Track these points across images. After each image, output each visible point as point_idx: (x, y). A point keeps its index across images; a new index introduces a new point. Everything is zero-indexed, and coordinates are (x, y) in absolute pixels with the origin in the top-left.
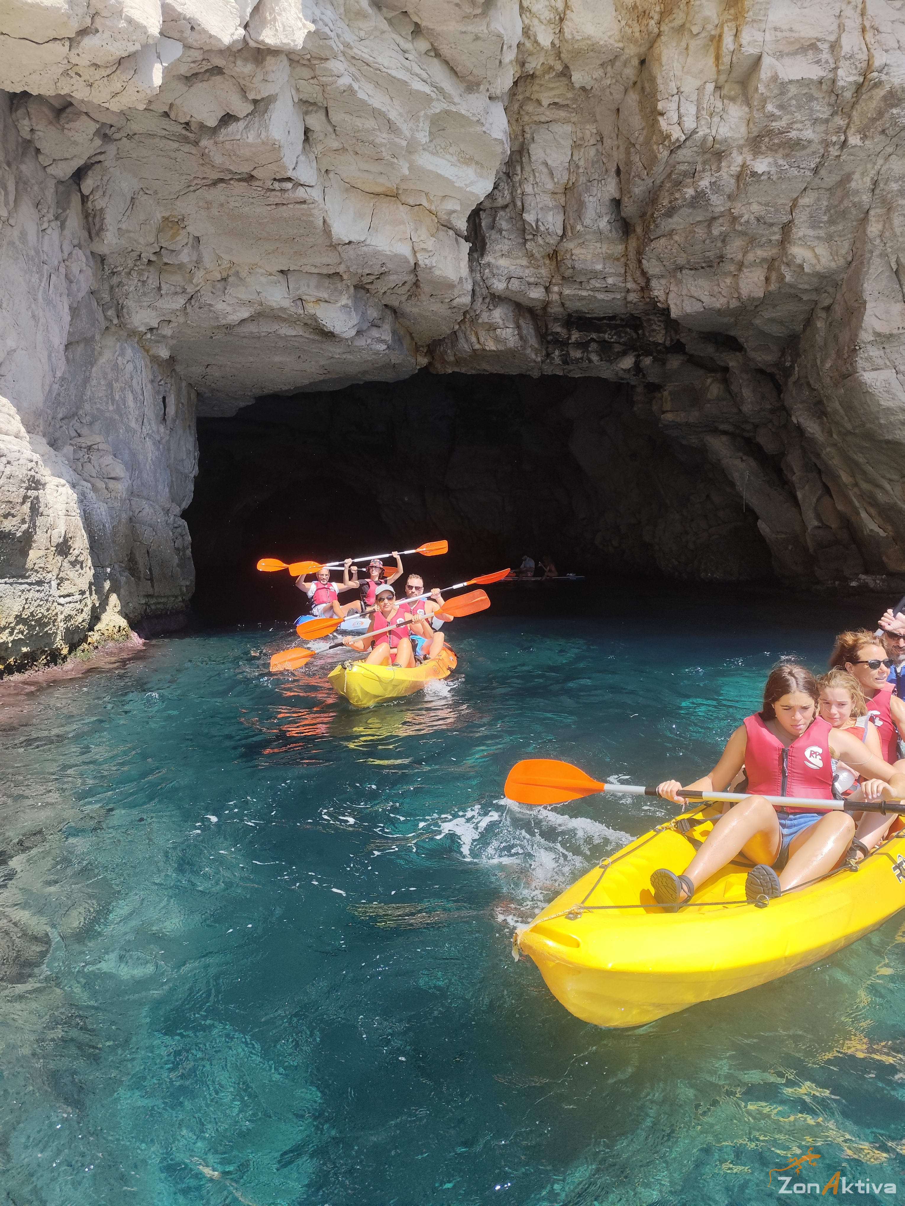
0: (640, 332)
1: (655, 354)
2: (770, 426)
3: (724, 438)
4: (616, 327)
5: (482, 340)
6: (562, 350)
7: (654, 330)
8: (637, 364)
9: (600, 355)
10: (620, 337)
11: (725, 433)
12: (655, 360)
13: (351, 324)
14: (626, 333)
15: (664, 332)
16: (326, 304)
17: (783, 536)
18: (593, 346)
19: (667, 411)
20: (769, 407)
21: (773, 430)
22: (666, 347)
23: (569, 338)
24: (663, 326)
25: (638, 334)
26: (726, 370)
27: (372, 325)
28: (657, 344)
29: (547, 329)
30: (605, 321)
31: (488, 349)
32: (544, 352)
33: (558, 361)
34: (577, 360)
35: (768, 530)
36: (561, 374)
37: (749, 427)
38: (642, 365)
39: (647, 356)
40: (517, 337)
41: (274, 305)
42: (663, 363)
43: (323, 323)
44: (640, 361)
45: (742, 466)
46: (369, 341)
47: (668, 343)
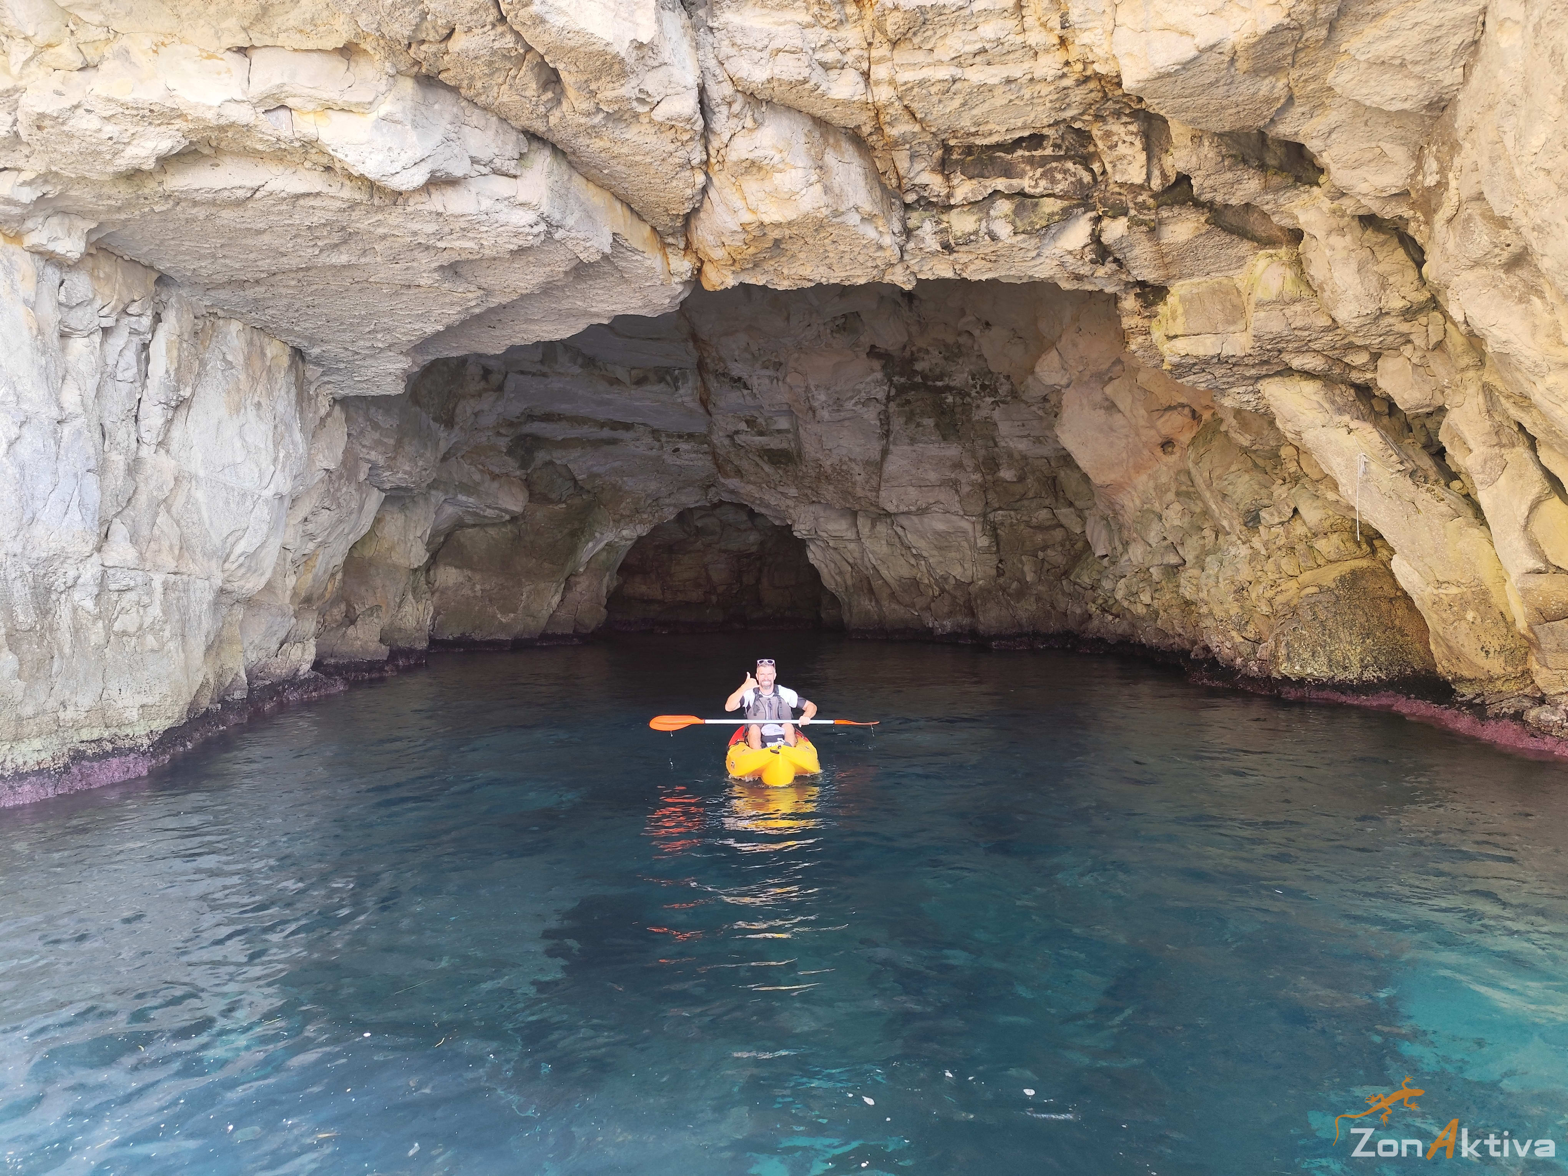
0: (1096, 167)
1: (1133, 212)
2: (1407, 350)
3: (1310, 388)
4: (1044, 161)
5: (751, 199)
6: (938, 223)
7: (1122, 158)
8: (1096, 238)
9: (1013, 223)
10: (1053, 181)
11: (1308, 375)
12: (1135, 223)
13: (406, 158)
14: (1066, 172)
15: (1142, 157)
16: (344, 116)
17: (1454, 590)
18: (1004, 207)
19: (1176, 337)
20: (1398, 304)
21: (1415, 360)
22: (1155, 196)
23: (949, 196)
24: (1138, 144)
25: (1092, 171)
26: (1296, 236)
27: (496, 172)
28: (1135, 188)
29: (899, 178)
30: (1020, 152)
31: (767, 220)
32: (897, 227)
33: (932, 243)
34: (968, 240)
35: (1415, 578)
36: (949, 274)
37: (1360, 359)
38: (1106, 238)
39: (1114, 217)
40: (818, 188)
41: (210, 116)
42: (1154, 231)
43: (340, 156)
44: (1101, 231)
45: (1350, 442)
46: (486, 204)
47: (1156, 184)
